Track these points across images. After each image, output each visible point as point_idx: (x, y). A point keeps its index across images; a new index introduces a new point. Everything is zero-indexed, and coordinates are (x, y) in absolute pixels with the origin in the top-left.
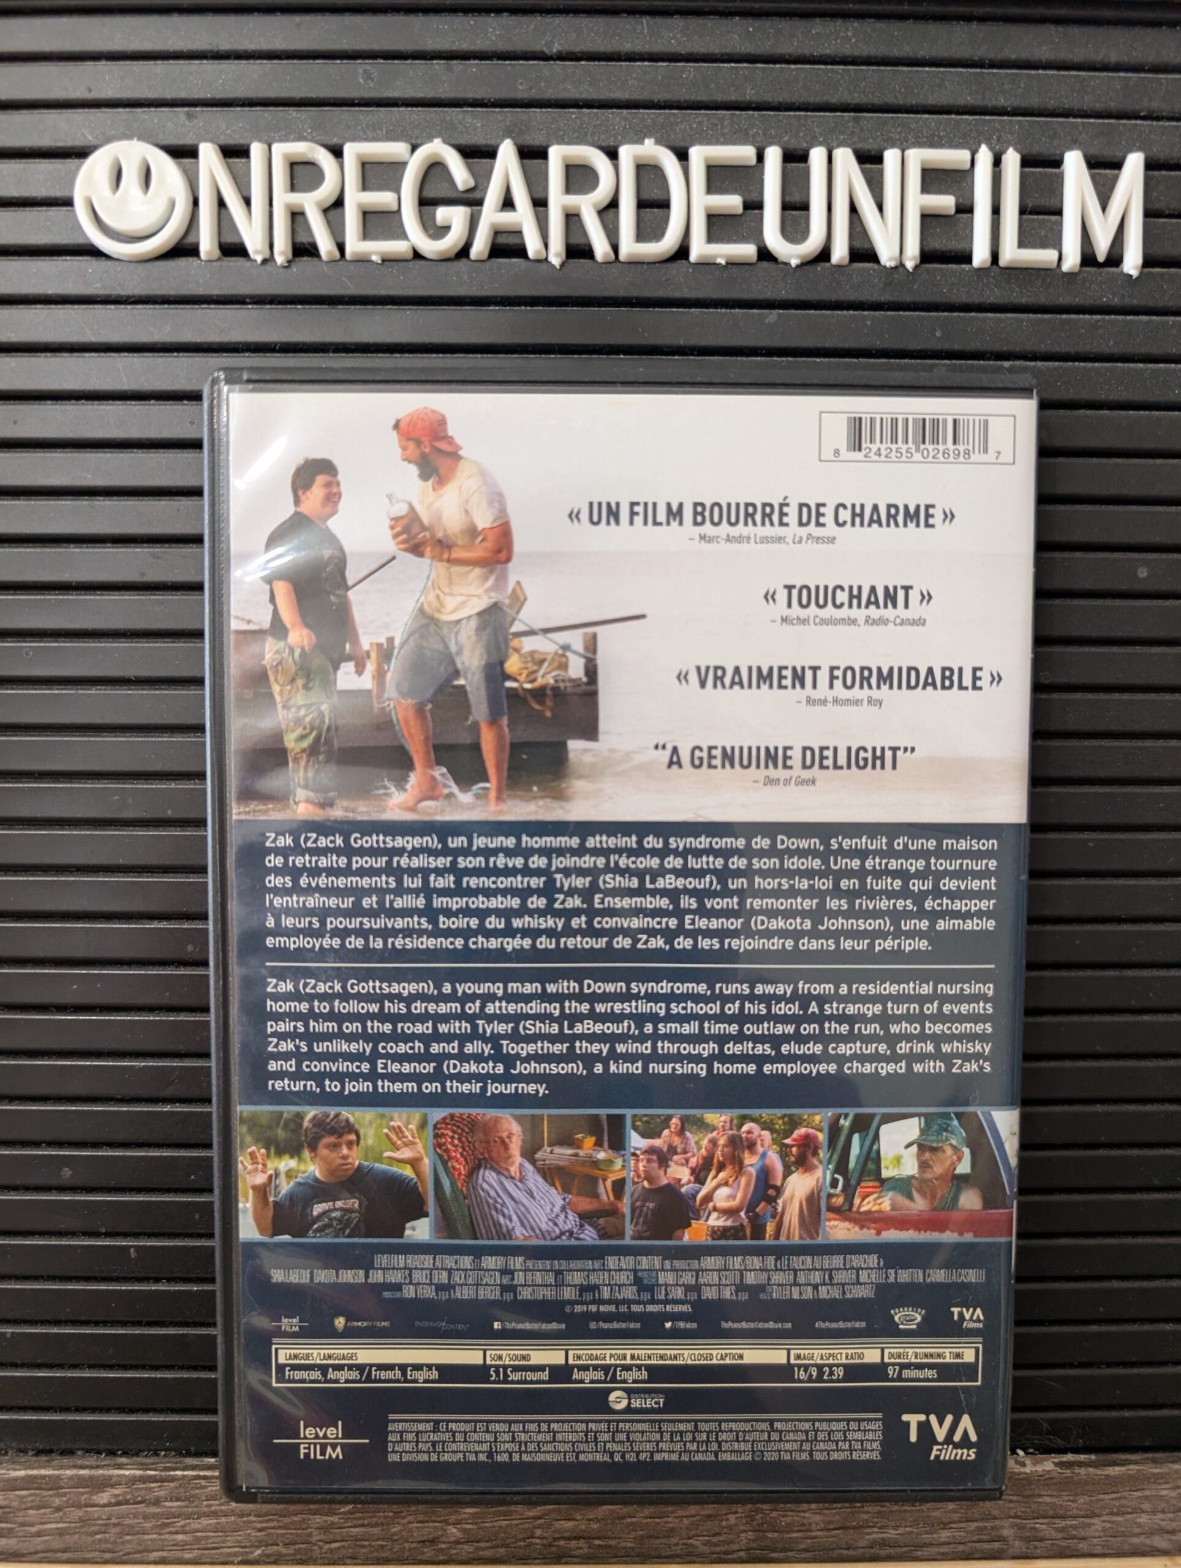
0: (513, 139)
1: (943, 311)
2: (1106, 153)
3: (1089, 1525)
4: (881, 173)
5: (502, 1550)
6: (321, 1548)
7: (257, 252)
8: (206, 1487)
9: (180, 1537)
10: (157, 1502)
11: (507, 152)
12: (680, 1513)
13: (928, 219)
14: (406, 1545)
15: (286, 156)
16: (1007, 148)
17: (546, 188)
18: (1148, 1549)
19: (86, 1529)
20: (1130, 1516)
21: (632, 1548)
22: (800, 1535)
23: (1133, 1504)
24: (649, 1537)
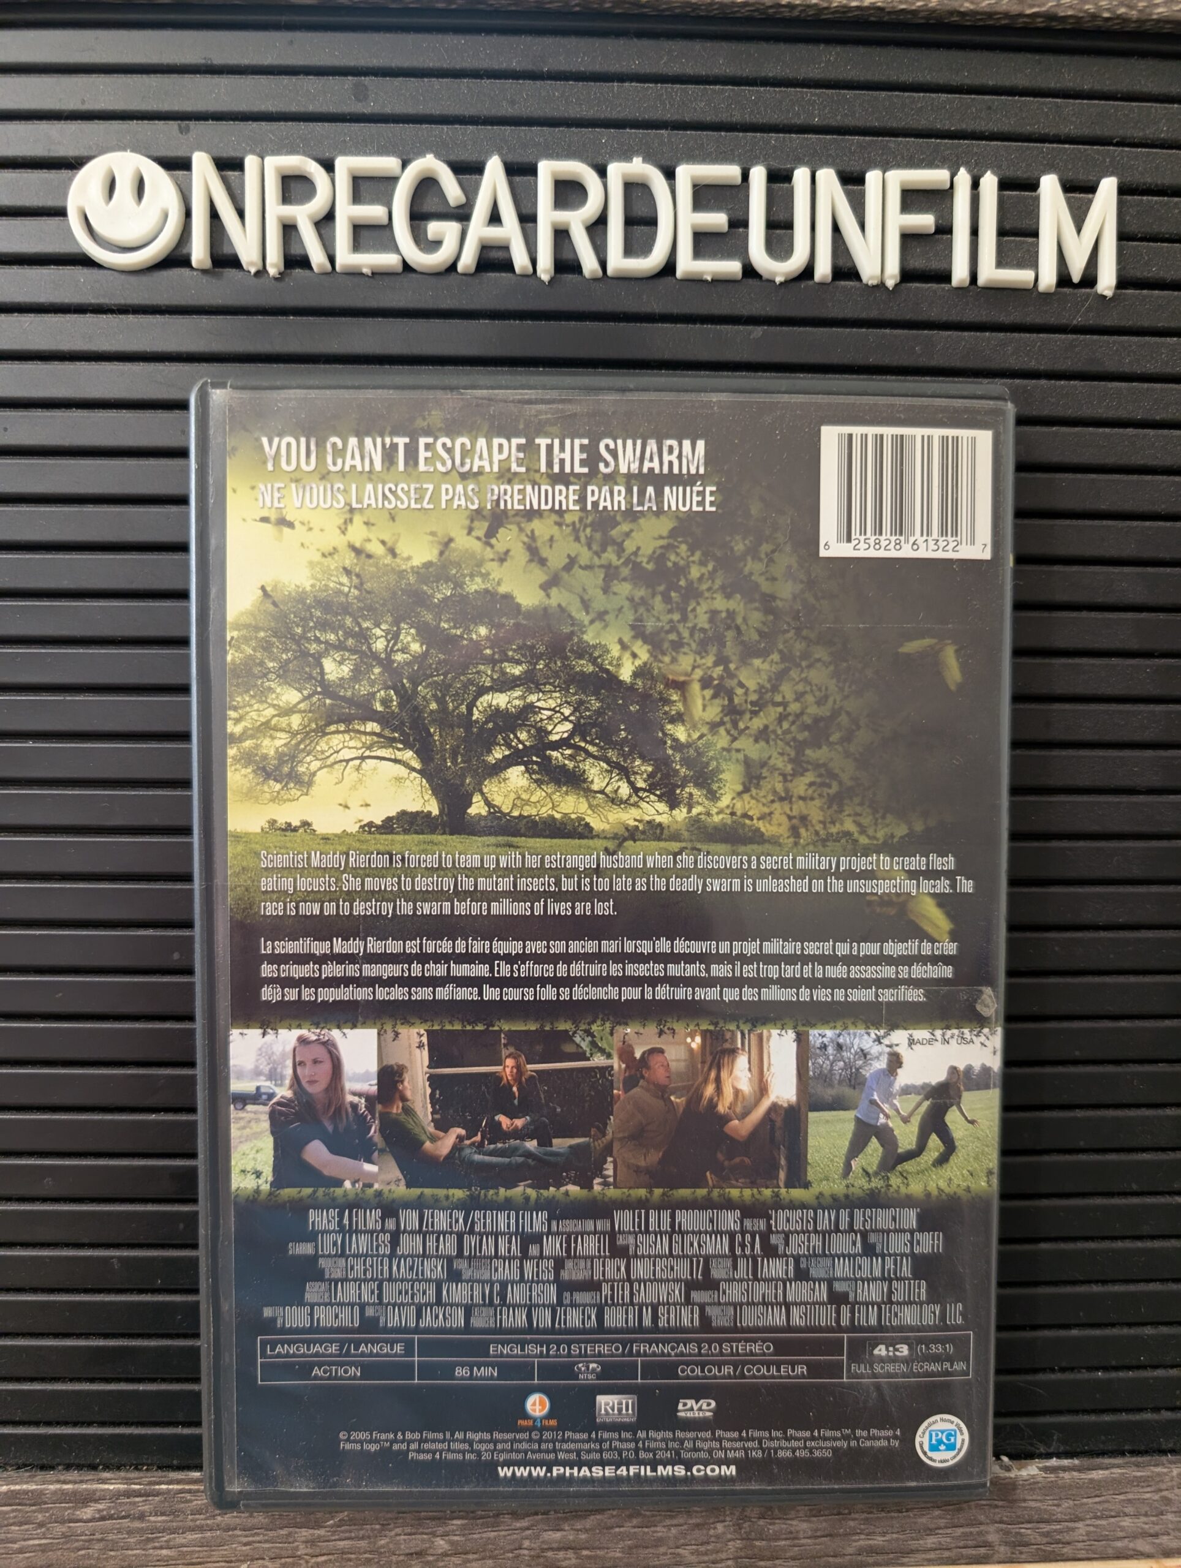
0: (501, 155)
1: (924, 328)
2: (1081, 177)
3: (1073, 1529)
4: (862, 194)
5: (490, 1562)
7: (250, 264)
8: (191, 1501)
9: (164, 1552)
10: (142, 1517)
11: (494, 169)
13: (908, 238)
14: (394, 1558)
15: (278, 170)
16: (985, 172)
17: (535, 204)
18: (1132, 1553)
19: (68, 1546)
20: (1112, 1520)
21: (620, 1559)
22: (788, 1542)
23: (1118, 1507)
24: (636, 1547)
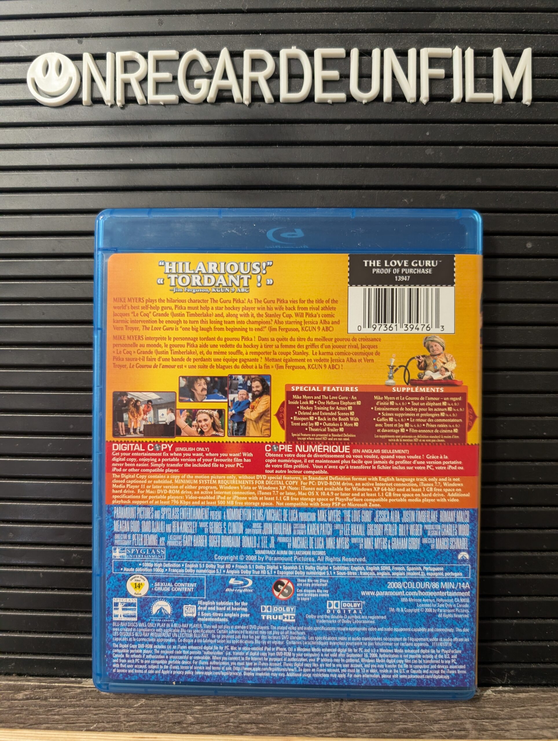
0: (228, 48)
1: (430, 123)
3: (510, 724)
5: (214, 729)
6: (125, 725)
7: (108, 101)
8: (69, 692)
9: (56, 717)
10: (46, 699)
11: (224, 54)
12: (302, 712)
14: (167, 724)
15: (122, 58)
17: (242, 69)
18: (541, 736)
19: (11, 712)
20: (530, 719)
21: (278, 729)
22: (363, 725)
23: (533, 713)
24: (287, 724)
